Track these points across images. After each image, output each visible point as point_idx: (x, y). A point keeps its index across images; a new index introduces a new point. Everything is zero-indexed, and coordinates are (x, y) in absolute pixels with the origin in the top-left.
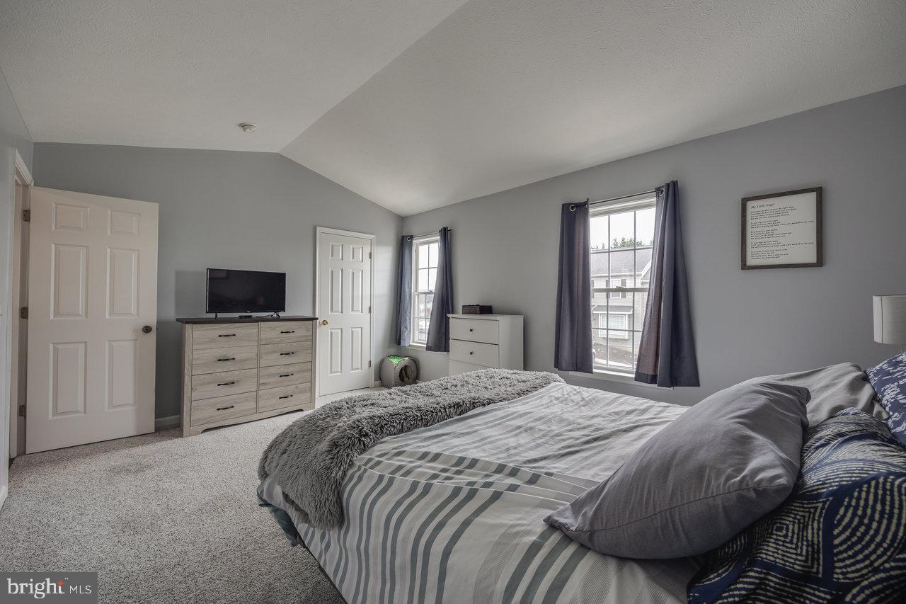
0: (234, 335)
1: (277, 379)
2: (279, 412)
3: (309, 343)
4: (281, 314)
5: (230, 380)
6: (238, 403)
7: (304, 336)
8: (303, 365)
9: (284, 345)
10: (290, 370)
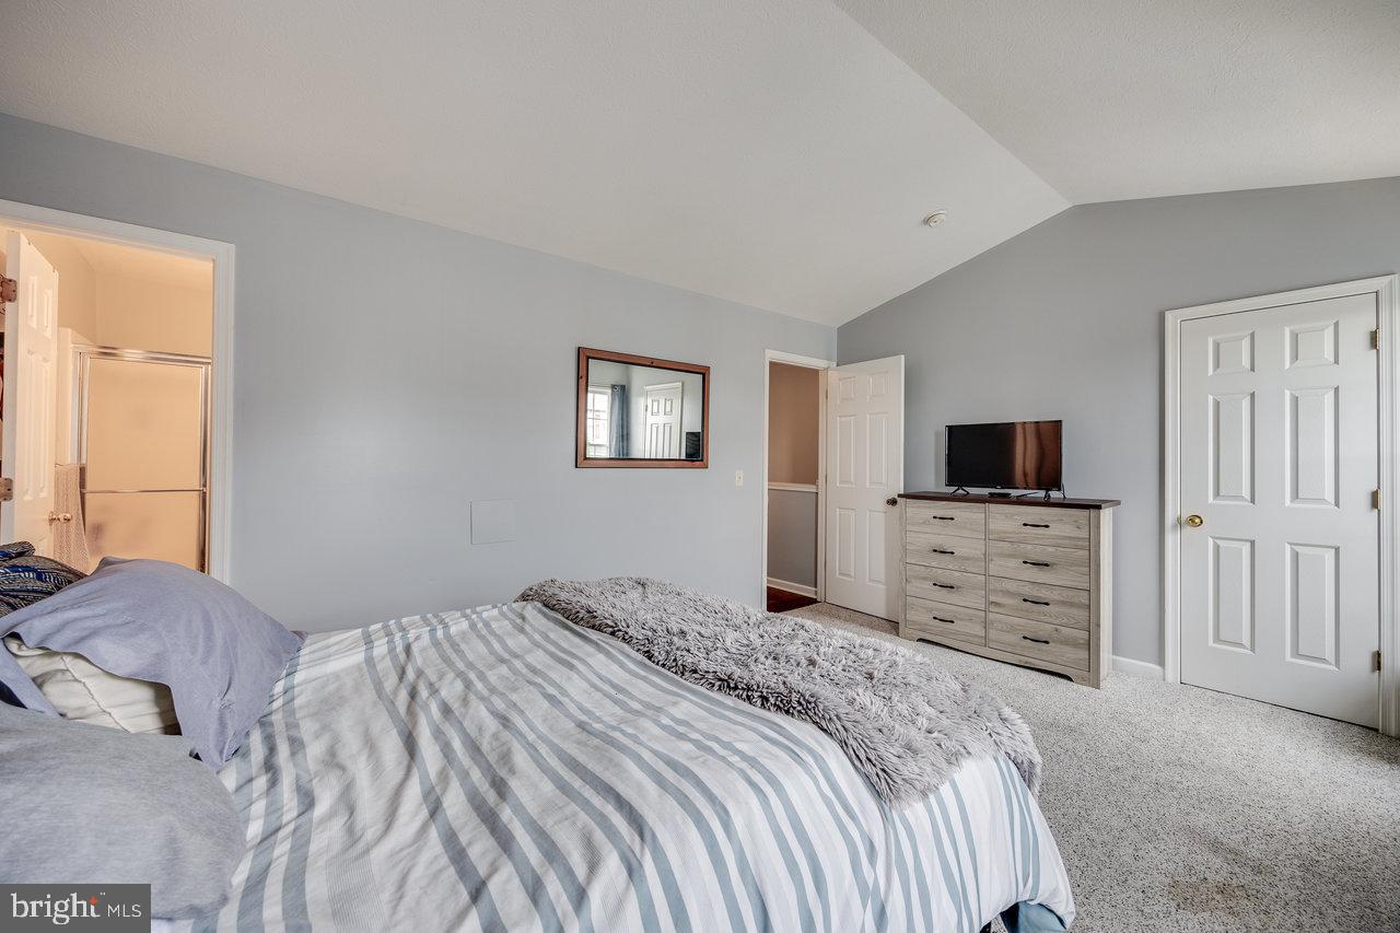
0: (952, 519)
1: (1017, 602)
2: (1023, 660)
3: (1081, 553)
4: (1054, 494)
5: (949, 582)
6: (961, 620)
7: (1070, 538)
8: (1071, 593)
9: (1029, 547)
10: (1043, 594)
